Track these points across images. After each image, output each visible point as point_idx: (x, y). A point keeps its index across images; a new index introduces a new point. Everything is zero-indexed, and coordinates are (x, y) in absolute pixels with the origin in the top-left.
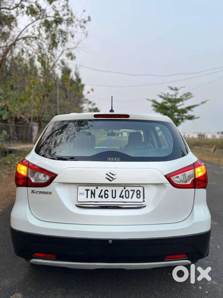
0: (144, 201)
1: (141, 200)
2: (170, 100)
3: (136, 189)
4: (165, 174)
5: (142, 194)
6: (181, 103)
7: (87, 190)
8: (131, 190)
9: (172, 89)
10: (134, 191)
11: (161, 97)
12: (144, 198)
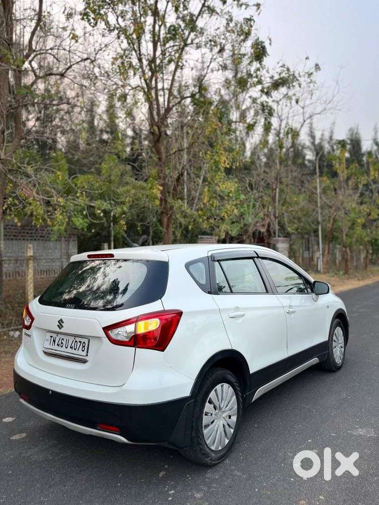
0: (87, 355)
1: (84, 353)
3: (83, 340)
4: (103, 327)
5: (86, 347)
7: (51, 337)
8: (79, 342)
10: (81, 342)
12: (88, 352)
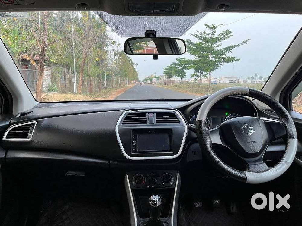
2: (206, 40)
6: (219, 43)
9: (208, 26)
11: (196, 36)
